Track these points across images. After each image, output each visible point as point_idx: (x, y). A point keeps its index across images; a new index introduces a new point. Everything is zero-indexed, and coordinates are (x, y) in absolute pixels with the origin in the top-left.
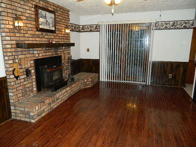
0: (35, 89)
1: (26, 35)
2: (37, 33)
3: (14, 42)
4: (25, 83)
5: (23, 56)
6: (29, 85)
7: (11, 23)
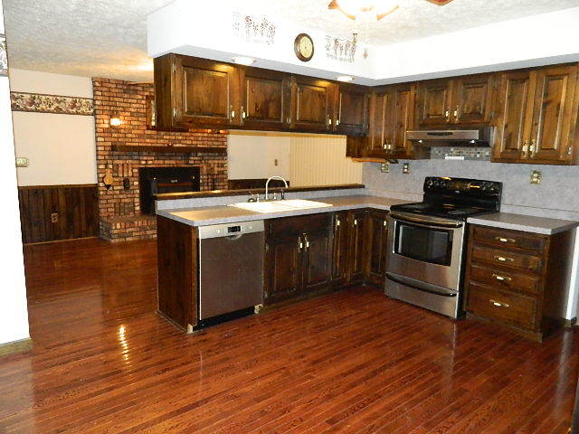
0: (138, 208)
1: (130, 135)
2: (149, 132)
3: (110, 144)
4: (121, 196)
5: (121, 162)
6: (127, 200)
7: (106, 121)
